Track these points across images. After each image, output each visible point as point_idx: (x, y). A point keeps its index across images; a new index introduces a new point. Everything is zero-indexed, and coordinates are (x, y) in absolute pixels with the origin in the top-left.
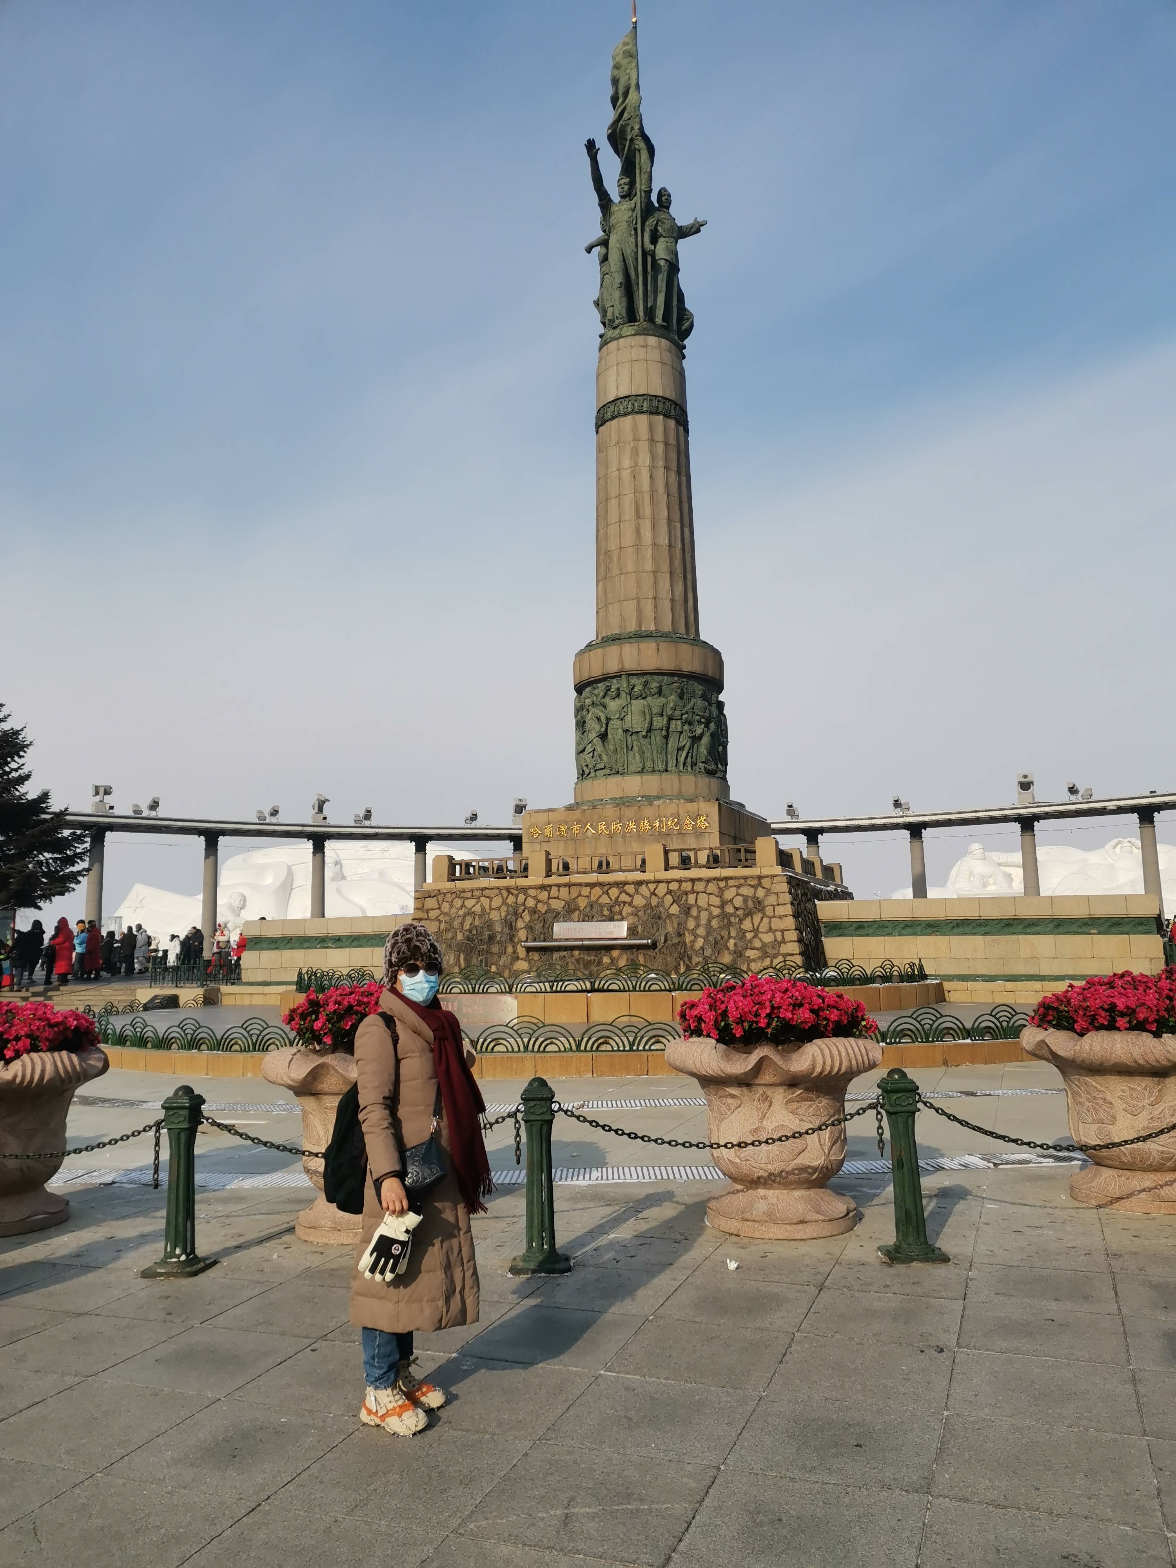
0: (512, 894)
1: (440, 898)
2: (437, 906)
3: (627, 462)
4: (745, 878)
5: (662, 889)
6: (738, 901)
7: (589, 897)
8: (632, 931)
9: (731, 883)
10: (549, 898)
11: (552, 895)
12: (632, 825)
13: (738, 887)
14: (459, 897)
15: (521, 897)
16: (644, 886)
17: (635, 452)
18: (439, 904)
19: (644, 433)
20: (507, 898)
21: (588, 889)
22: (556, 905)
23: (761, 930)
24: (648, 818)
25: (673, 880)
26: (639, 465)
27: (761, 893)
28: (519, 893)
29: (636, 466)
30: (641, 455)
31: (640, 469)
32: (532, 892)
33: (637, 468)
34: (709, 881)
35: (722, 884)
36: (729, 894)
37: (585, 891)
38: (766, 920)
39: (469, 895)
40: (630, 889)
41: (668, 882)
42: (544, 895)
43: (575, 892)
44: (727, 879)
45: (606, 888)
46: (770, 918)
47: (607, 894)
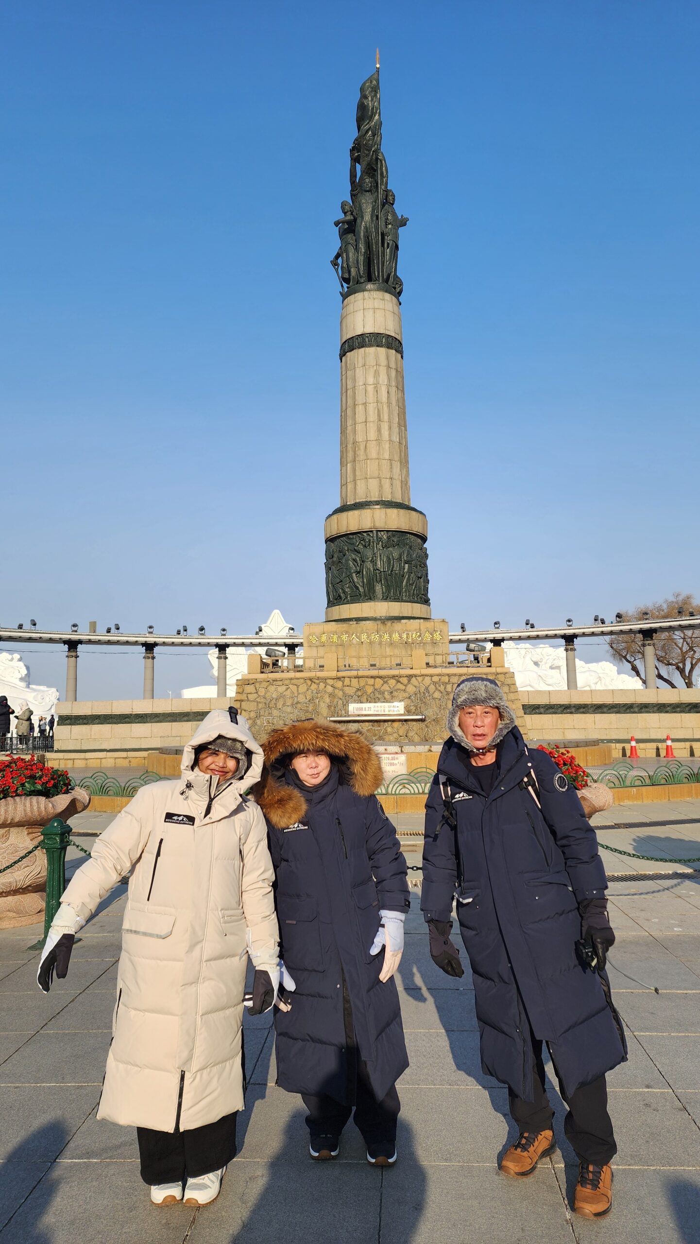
0: (315, 683)
1: (257, 685)
2: (255, 691)
3: (371, 380)
5: (427, 680)
7: (373, 685)
8: (408, 711)
10: (343, 686)
11: (345, 683)
12: (386, 636)
14: (273, 685)
15: (322, 685)
16: (414, 679)
17: (377, 374)
18: (256, 690)
19: (383, 361)
20: (311, 686)
21: (373, 679)
22: (350, 691)
24: (398, 632)
25: (435, 675)
26: (380, 383)
28: (320, 682)
29: (378, 384)
30: (381, 376)
31: (380, 386)
32: (330, 682)
33: (379, 385)
37: (371, 681)
39: (280, 683)
40: (405, 680)
42: (339, 684)
43: (362, 682)
45: (385, 680)
47: (387, 684)
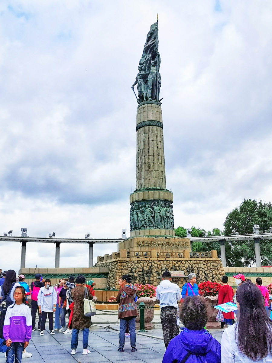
5: (192, 263)
6: (211, 267)
13: (211, 263)
16: (187, 262)
25: (194, 260)
34: (203, 261)
38: (218, 272)
39: (136, 262)
40: (184, 262)
42: (159, 263)
44: (208, 261)
47: (177, 263)
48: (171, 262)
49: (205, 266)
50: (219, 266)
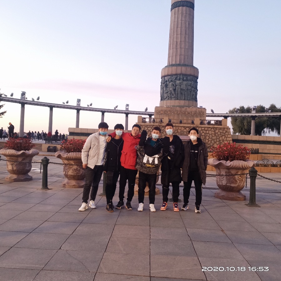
4: (221, 128)
5: (200, 129)
6: (219, 133)
9: (217, 129)
13: (219, 130)
23: (224, 140)
25: (203, 127)
27: (224, 132)
34: (212, 128)
35: (215, 129)
36: (217, 131)
38: (225, 138)
41: (202, 128)
44: (216, 128)
46: (226, 138)
47: (186, 129)
48: (180, 128)
49: (213, 133)
50: (227, 133)
